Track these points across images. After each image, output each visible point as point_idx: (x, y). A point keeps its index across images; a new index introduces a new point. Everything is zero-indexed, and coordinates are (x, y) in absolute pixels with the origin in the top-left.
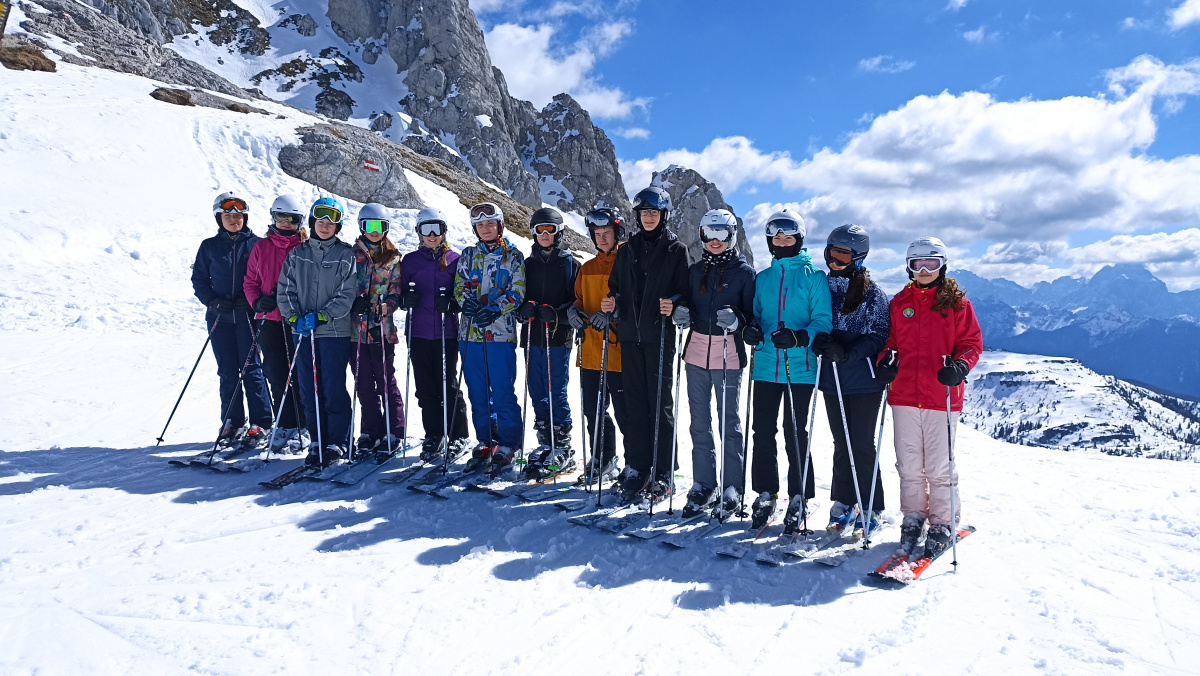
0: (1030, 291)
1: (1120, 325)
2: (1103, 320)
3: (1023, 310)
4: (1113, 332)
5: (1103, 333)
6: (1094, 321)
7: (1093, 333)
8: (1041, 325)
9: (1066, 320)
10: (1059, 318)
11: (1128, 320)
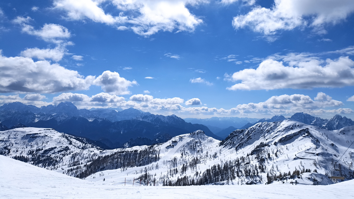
0: (40, 109)
1: (65, 118)
2: (61, 117)
3: (38, 114)
4: (63, 120)
5: (61, 121)
6: (58, 117)
7: (58, 121)
8: (44, 119)
9: (51, 117)
10: (49, 117)
11: (67, 117)
